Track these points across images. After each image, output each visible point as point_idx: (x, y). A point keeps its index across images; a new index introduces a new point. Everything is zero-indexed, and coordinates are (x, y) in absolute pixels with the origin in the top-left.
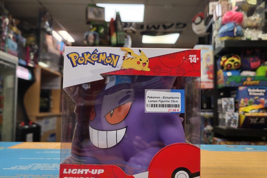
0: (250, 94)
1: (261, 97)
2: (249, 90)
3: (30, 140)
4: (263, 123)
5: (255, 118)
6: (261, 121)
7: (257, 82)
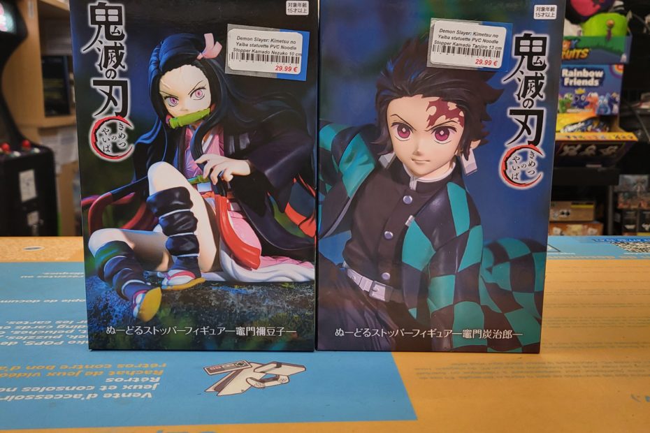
0: (566, 83)
1: (590, 89)
2: (565, 72)
3: (28, 186)
4: (592, 155)
5: (576, 146)
6: (588, 152)
7: (583, 52)
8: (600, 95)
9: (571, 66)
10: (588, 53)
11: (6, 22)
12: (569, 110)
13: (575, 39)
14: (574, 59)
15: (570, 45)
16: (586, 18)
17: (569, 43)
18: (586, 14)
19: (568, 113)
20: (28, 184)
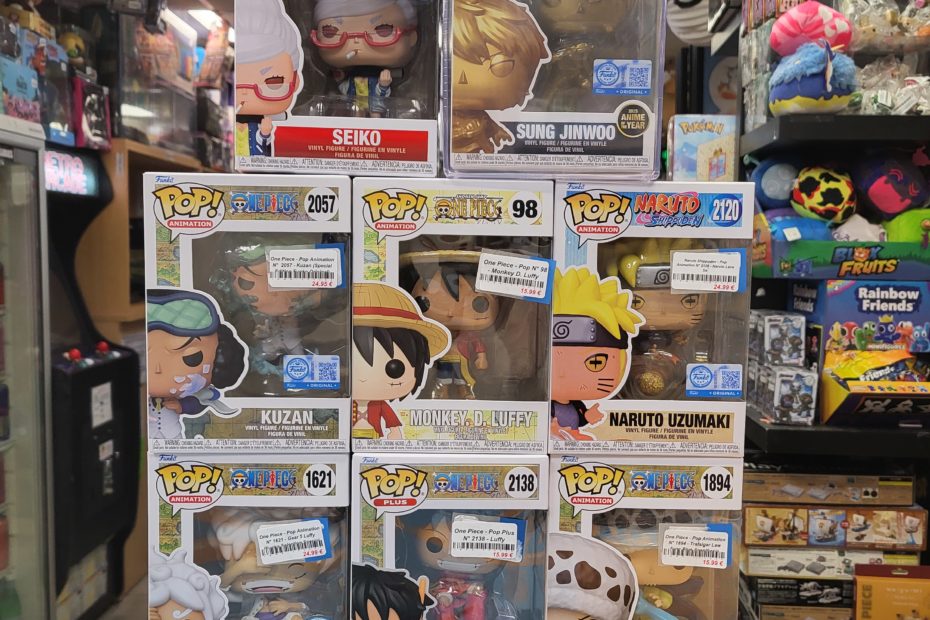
0: (865, 308)
1: (900, 316)
2: (863, 292)
3: (102, 407)
4: (907, 411)
5: (883, 400)
6: (900, 407)
7: (888, 264)
8: (915, 325)
9: (872, 283)
10: (896, 266)
11: (87, 182)
12: (870, 346)
13: (876, 247)
14: (876, 273)
15: (870, 253)
16: (891, 217)
17: (868, 251)
18: (890, 211)
19: (870, 350)
20: (102, 403)
